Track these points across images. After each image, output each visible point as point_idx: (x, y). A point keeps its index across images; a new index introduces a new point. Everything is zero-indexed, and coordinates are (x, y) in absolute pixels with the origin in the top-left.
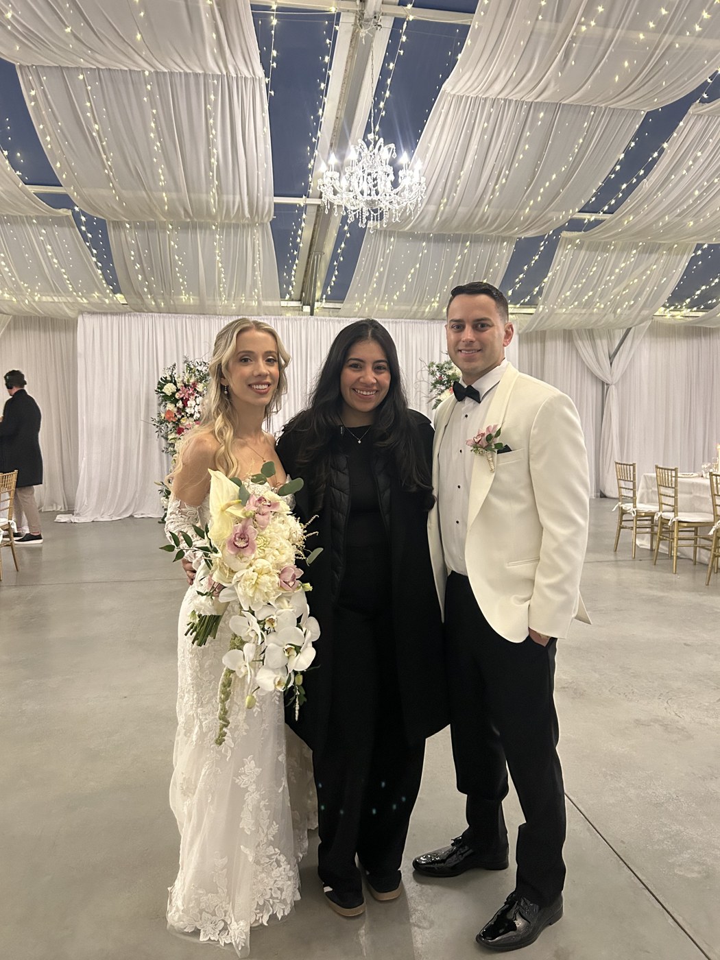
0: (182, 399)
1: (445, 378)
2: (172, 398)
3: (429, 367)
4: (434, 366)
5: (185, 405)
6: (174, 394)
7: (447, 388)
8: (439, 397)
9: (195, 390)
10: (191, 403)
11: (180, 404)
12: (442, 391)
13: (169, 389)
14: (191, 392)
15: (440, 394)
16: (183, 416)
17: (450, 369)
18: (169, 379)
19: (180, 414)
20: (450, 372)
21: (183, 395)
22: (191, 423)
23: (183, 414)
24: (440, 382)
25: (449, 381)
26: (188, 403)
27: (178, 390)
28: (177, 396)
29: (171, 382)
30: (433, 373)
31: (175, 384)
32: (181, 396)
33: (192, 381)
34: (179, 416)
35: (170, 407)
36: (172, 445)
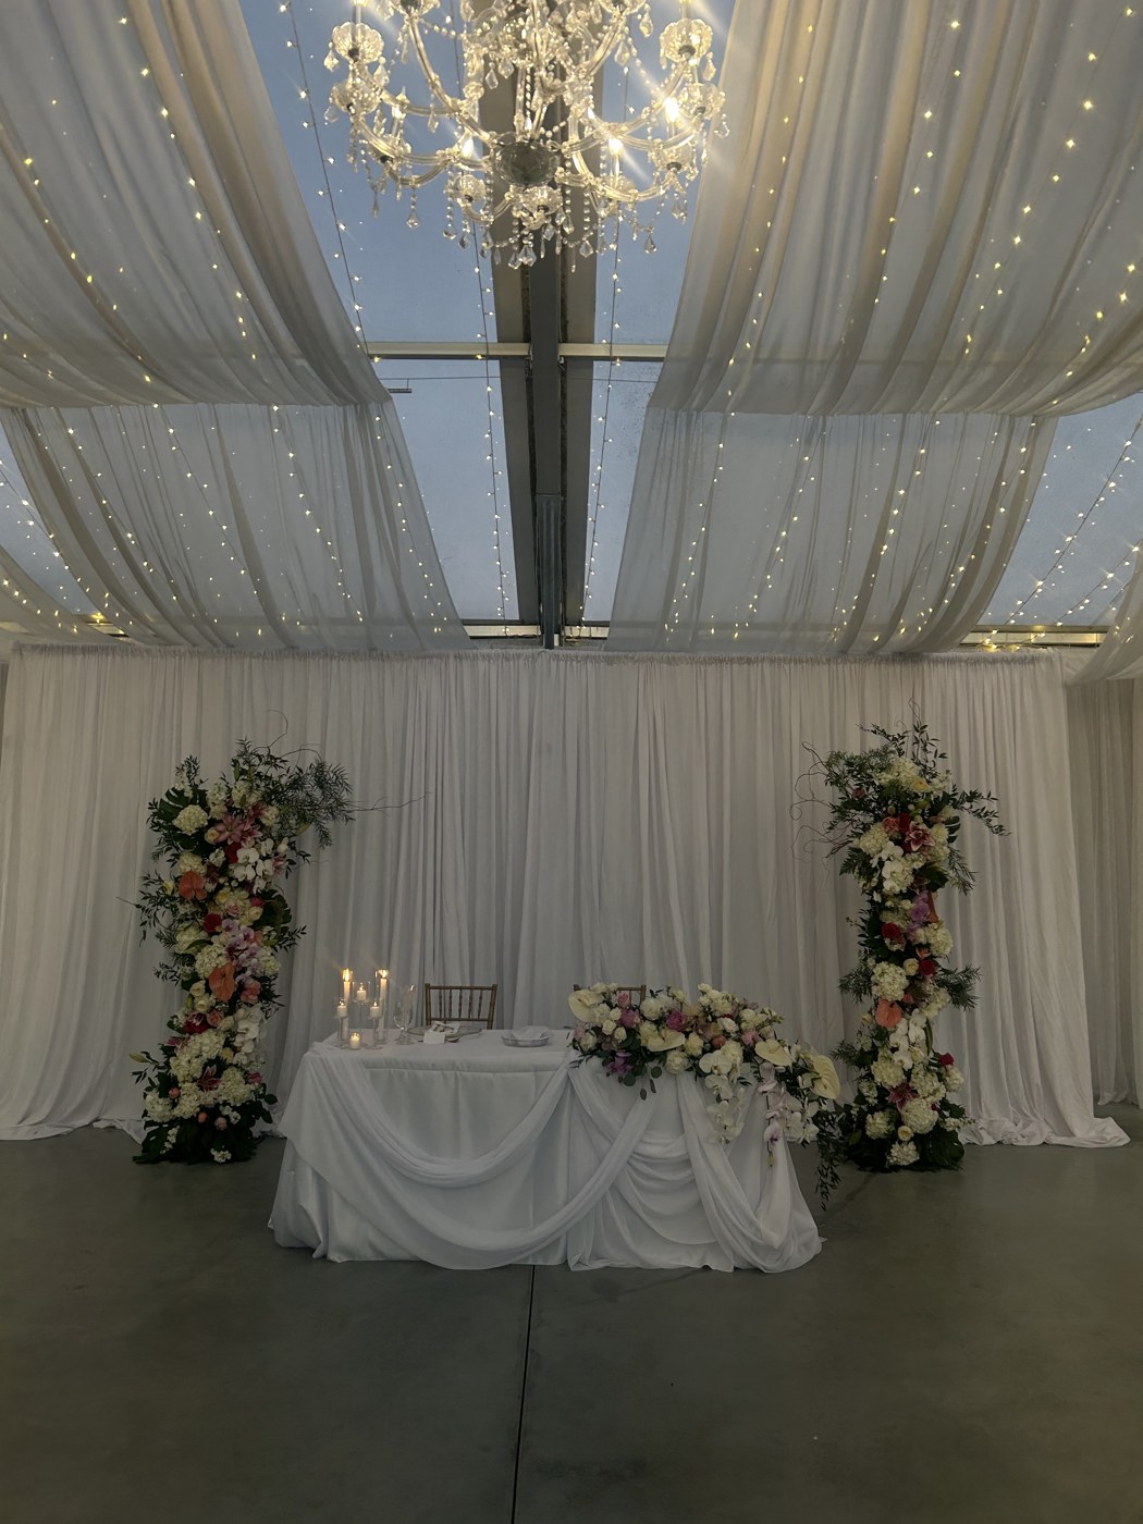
0: (223, 844)
1: (871, 793)
2: (198, 844)
3: (829, 765)
4: (842, 762)
5: (231, 858)
6: (201, 831)
7: (878, 819)
8: (856, 841)
9: (258, 822)
10: (247, 853)
11: (217, 858)
12: (866, 828)
13: (189, 819)
14: (248, 827)
15: (858, 835)
16: (220, 887)
17: (882, 769)
18: (189, 794)
19: (213, 880)
20: (884, 778)
21: (227, 833)
22: (240, 903)
23: (221, 881)
24: (858, 803)
25: (882, 801)
26: (241, 854)
27: (212, 823)
28: (211, 836)
29: (193, 802)
30: (836, 780)
31: (204, 805)
32: (222, 838)
33: (253, 800)
34: (211, 887)
35: (190, 863)
36: (189, 959)
